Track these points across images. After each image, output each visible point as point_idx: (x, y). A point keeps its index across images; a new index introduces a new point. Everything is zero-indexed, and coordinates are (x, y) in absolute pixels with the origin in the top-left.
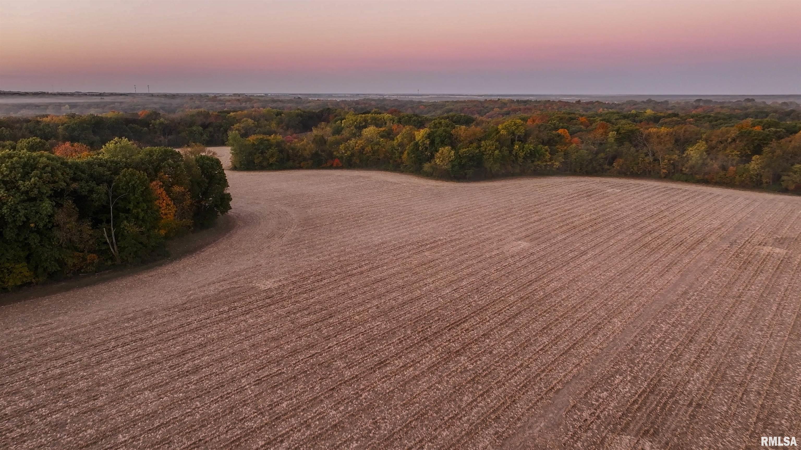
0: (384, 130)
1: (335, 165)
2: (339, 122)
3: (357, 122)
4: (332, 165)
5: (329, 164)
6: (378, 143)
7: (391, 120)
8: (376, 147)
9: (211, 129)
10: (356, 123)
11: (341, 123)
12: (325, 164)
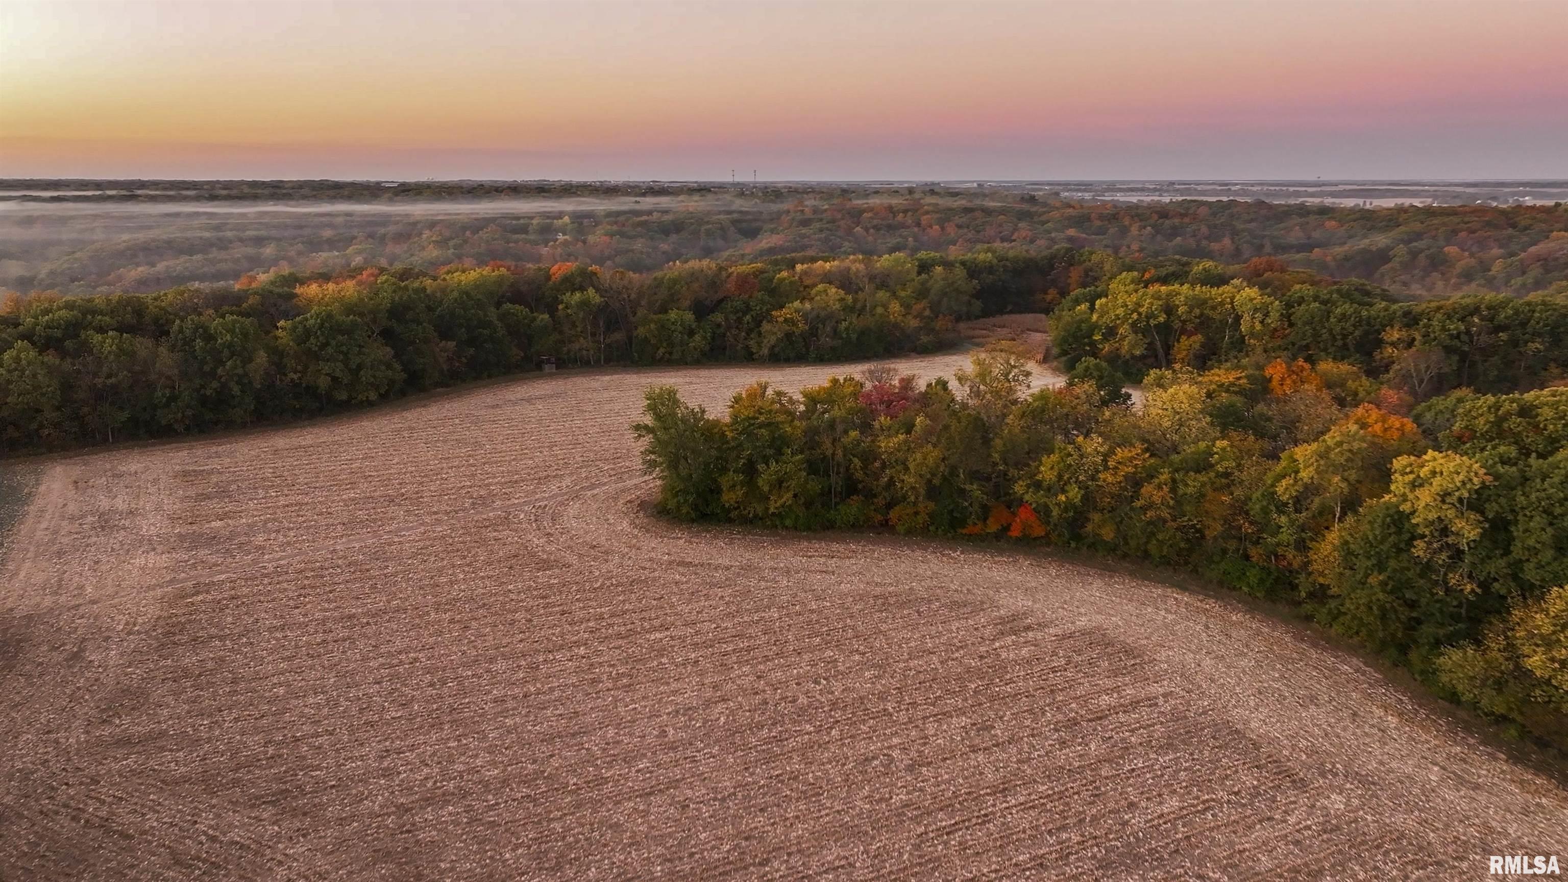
0: (1232, 384)
1: (1015, 533)
2: (1084, 307)
3: (1140, 314)
4: (1006, 528)
5: (993, 527)
6: (1202, 464)
7: (1256, 310)
8: (1193, 484)
9: (719, 317)
10: (1135, 316)
11: (1092, 308)
12: (980, 525)
